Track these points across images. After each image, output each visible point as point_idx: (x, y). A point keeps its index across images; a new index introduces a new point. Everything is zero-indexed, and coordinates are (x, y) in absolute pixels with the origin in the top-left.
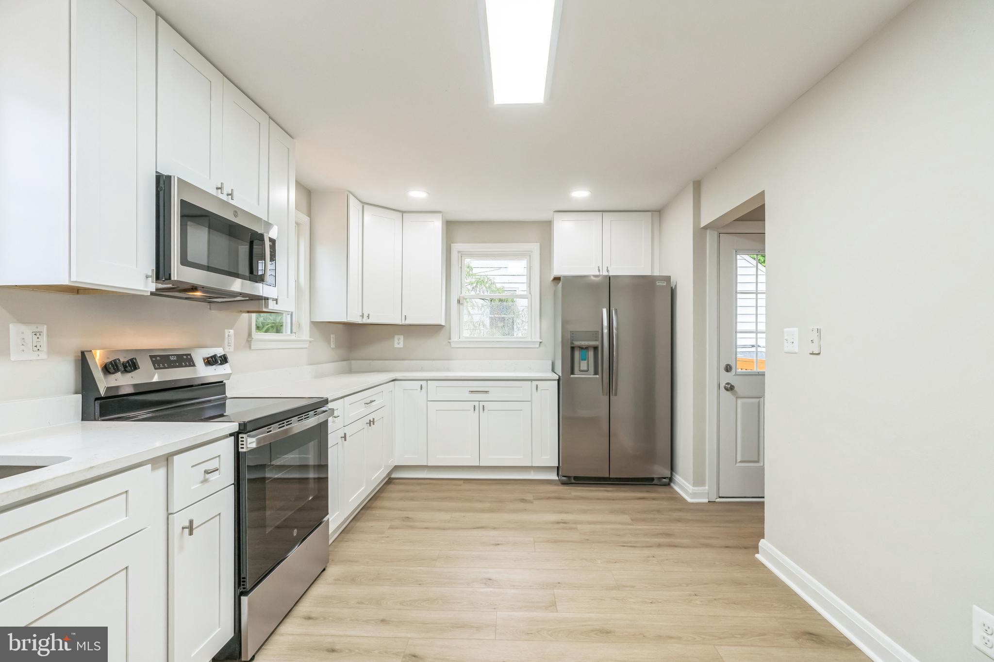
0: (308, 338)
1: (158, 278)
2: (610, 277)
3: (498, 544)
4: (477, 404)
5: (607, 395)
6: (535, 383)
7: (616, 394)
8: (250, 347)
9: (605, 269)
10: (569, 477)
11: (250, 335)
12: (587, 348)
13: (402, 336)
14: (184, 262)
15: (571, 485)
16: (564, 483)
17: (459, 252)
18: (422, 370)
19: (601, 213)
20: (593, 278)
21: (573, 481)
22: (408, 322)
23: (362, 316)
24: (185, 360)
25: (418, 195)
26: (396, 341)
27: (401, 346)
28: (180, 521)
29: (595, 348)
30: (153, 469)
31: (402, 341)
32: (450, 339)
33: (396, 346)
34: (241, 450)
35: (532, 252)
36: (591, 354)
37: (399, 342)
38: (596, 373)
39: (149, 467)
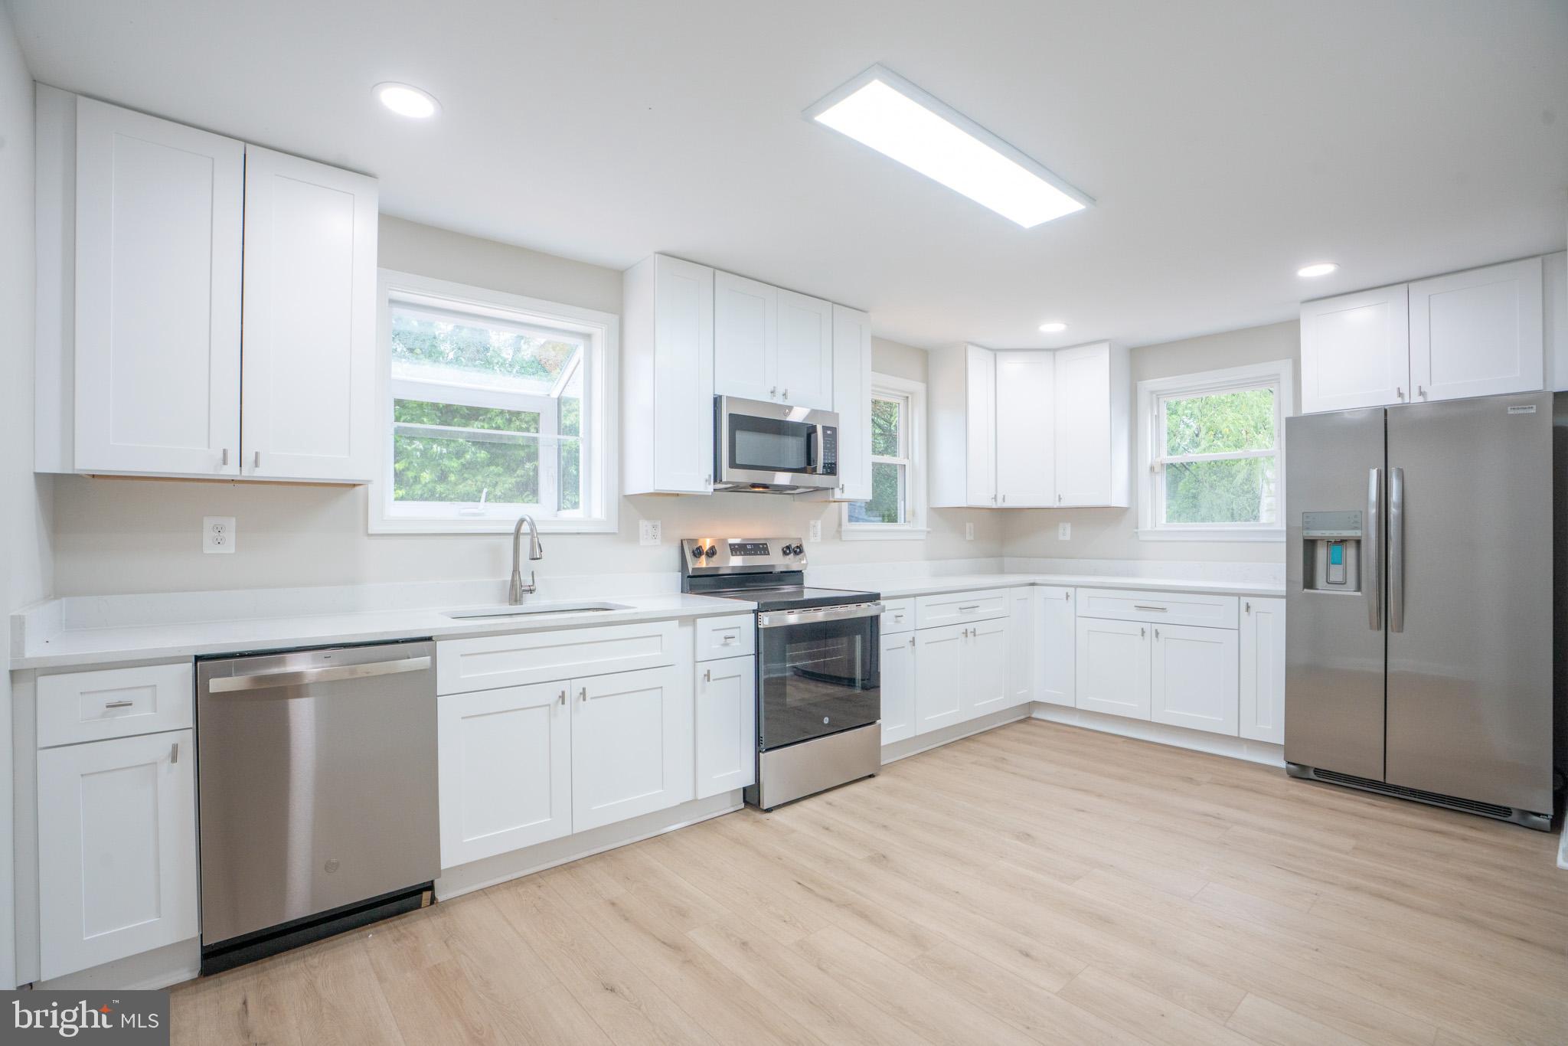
0: (924, 528)
1: (715, 481)
2: (1386, 411)
3: (1083, 811)
4: (1146, 626)
5: (1379, 628)
6: (1244, 600)
7: (1401, 628)
8: (841, 539)
9: (1415, 391)
10: (1303, 768)
11: (840, 525)
12: (1342, 542)
13: (1069, 524)
14: (733, 464)
15: (1308, 781)
16: (1294, 776)
17: (1152, 392)
18: (1095, 573)
19: (1406, 285)
20: (1347, 416)
21: (1312, 775)
22: (1063, 504)
23: (995, 498)
24: (760, 548)
25: (1052, 328)
26: (1061, 531)
27: (1068, 537)
28: (702, 669)
29: (1358, 542)
30: (680, 625)
31: (1068, 531)
32: (1137, 528)
33: (1061, 538)
34: (759, 626)
35: (1278, 375)
36: (1351, 552)
37: (1065, 532)
38: (1359, 588)
39: (676, 622)
